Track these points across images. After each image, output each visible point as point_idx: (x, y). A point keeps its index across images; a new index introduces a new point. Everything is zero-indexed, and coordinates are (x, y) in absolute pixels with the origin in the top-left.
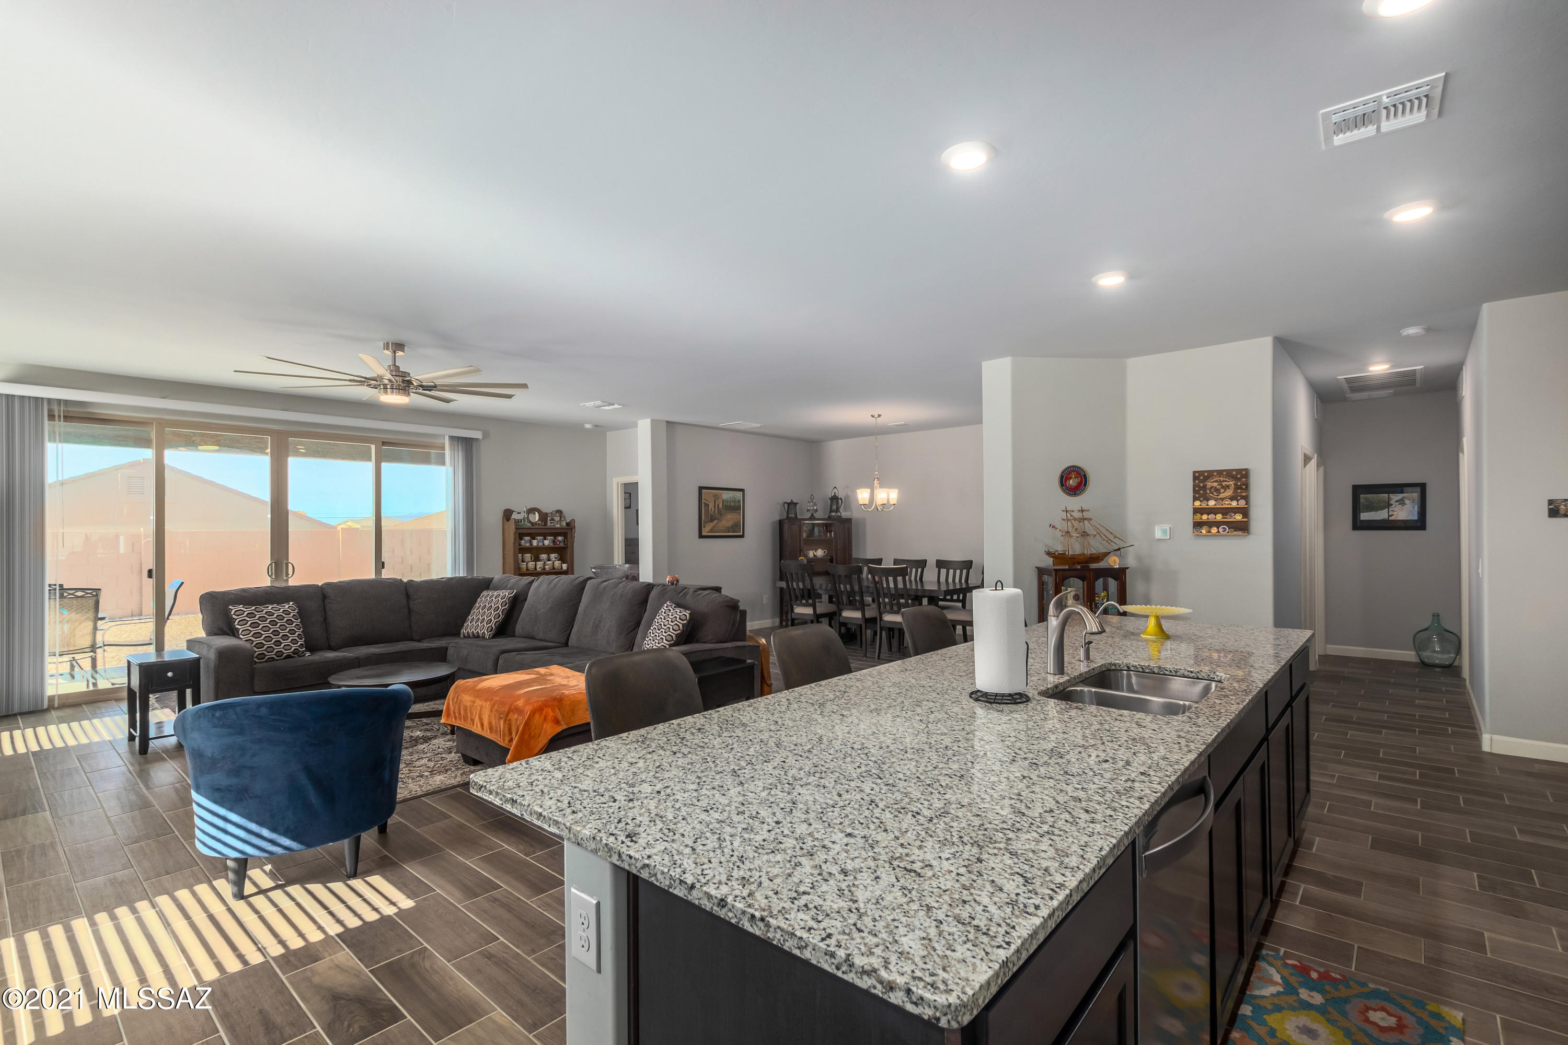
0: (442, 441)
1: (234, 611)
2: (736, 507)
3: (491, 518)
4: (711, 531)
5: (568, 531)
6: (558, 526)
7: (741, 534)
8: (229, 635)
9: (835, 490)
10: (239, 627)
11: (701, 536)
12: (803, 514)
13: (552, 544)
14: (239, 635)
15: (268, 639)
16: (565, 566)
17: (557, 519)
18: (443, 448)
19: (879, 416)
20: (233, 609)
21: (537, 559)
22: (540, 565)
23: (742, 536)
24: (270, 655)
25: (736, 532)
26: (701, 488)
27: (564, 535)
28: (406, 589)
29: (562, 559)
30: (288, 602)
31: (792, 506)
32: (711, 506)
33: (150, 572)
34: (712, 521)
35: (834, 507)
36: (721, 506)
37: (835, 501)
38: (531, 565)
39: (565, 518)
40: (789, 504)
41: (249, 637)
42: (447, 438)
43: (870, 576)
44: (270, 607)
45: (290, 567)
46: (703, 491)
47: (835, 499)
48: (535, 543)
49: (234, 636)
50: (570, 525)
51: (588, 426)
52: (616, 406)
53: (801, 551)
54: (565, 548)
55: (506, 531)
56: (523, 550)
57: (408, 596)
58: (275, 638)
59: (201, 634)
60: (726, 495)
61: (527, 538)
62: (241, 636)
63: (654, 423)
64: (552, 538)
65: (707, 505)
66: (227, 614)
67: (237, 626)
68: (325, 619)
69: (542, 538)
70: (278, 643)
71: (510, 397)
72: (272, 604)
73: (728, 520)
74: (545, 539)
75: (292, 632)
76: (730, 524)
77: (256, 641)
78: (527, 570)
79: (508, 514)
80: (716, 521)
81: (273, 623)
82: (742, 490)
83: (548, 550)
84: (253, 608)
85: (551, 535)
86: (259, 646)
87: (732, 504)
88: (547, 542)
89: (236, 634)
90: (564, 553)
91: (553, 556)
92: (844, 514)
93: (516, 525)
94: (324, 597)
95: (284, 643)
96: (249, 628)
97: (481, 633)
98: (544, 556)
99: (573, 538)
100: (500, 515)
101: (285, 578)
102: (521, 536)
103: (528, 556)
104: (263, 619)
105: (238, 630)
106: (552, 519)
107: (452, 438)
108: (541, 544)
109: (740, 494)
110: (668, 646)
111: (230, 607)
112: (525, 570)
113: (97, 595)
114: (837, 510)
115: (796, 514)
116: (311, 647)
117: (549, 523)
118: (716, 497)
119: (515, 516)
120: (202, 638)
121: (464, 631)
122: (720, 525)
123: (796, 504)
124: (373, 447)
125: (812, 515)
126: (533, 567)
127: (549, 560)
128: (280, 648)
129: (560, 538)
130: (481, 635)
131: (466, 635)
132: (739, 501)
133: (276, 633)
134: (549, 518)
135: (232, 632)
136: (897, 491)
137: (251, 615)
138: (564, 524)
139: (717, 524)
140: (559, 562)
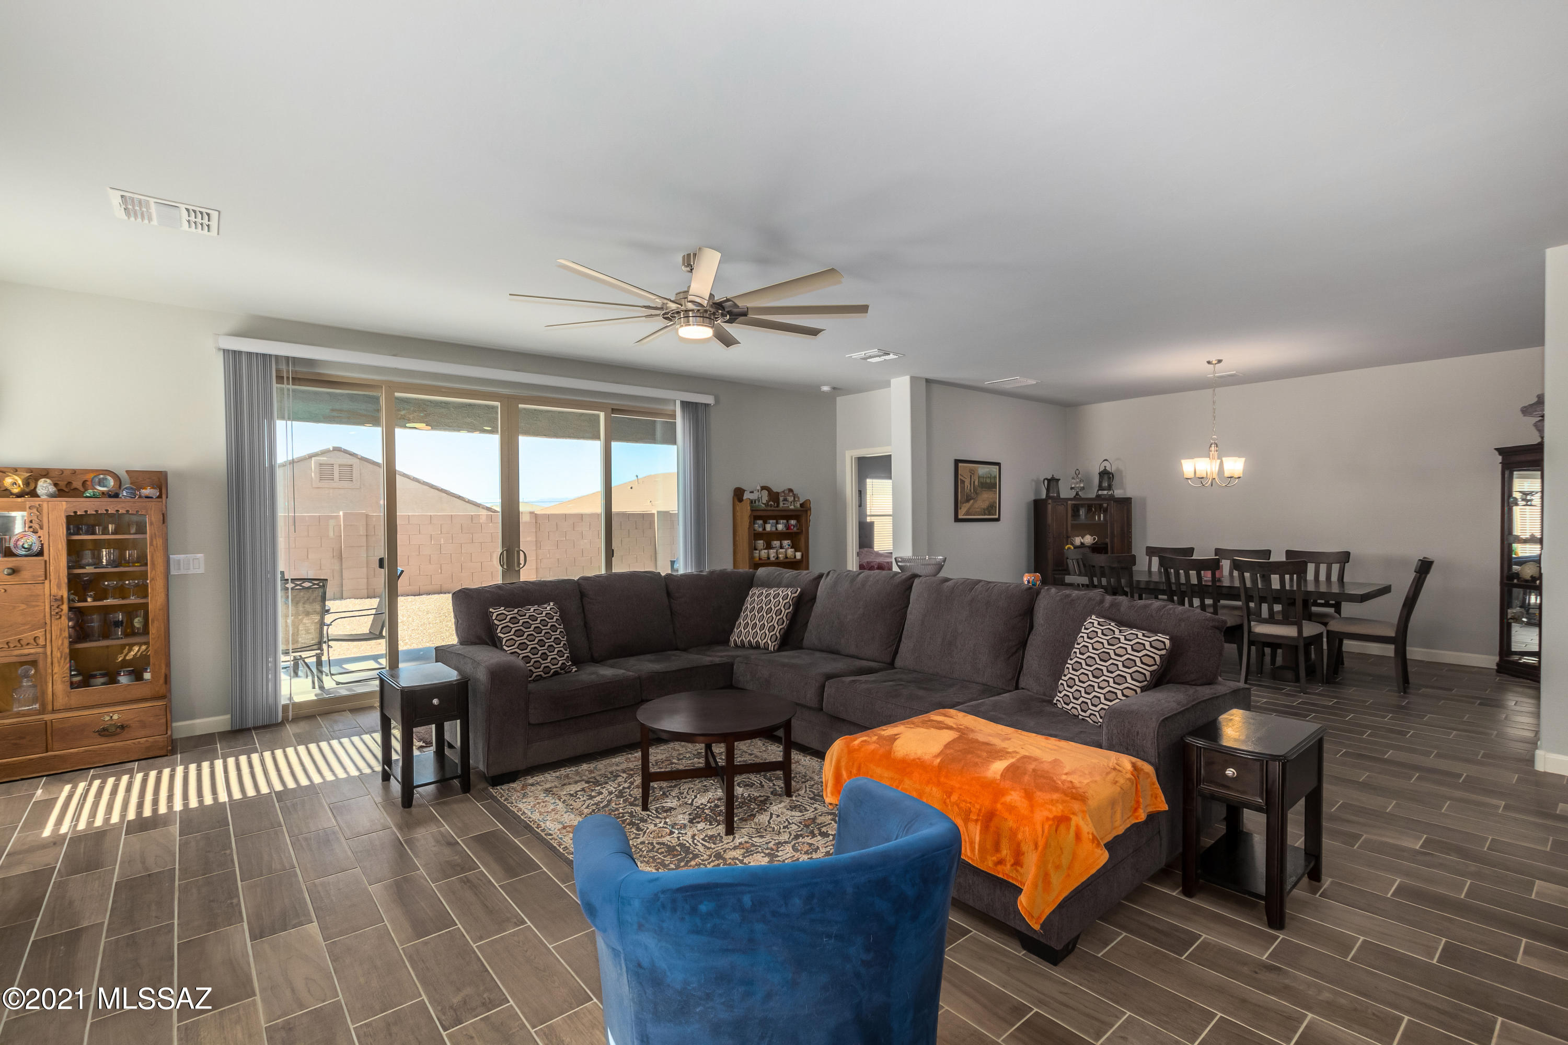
0: (671, 408)
1: (495, 614)
2: (992, 485)
3: (722, 499)
4: (967, 514)
5: (802, 513)
6: (792, 507)
7: (997, 517)
8: (487, 644)
9: (1106, 463)
10: (502, 636)
11: (957, 520)
12: (1065, 492)
13: (784, 529)
14: (502, 646)
15: (534, 651)
16: (798, 555)
17: (791, 499)
18: (673, 416)
19: (1220, 361)
20: (495, 612)
21: (769, 547)
22: (772, 553)
23: (998, 520)
24: (539, 672)
25: (991, 515)
26: (957, 462)
27: (797, 517)
28: (667, 587)
29: (796, 547)
30: (547, 602)
31: (1052, 484)
32: (967, 483)
33: (381, 562)
34: (968, 501)
35: (1105, 484)
36: (976, 483)
37: (1106, 477)
38: (764, 553)
39: (799, 498)
40: (1049, 481)
41: (514, 649)
42: (678, 404)
43: (1236, 573)
44: (532, 610)
45: (522, 554)
46: (960, 464)
47: (1106, 475)
48: (768, 527)
49: (497, 647)
50: (805, 508)
51: (825, 388)
52: (892, 356)
53: (1068, 537)
54: (797, 534)
55: (738, 514)
56: (757, 536)
57: (669, 594)
58: (542, 650)
59: (453, 640)
60: (982, 470)
61: (760, 522)
62: (505, 647)
63: (913, 379)
64: (785, 521)
65: (963, 482)
66: (487, 616)
67: (499, 635)
68: (586, 624)
69: (775, 521)
70: (544, 656)
71: (814, 332)
72: (533, 605)
73: (985, 499)
74: (777, 523)
75: (557, 641)
76: (985, 505)
77: (523, 653)
78: (760, 559)
79: (739, 494)
80: (972, 502)
81: (538, 630)
82: (998, 464)
83: (781, 536)
84: (516, 611)
85: (783, 518)
86: (527, 659)
87: (988, 481)
88: (780, 527)
89: (498, 644)
90: (798, 537)
91: (786, 543)
92: (1118, 493)
93: (751, 507)
94: (582, 595)
95: (551, 656)
96: (513, 637)
97: (762, 643)
98: (776, 543)
99: (807, 522)
100: (730, 495)
101: (517, 569)
102: (755, 518)
103: (760, 543)
104: (527, 625)
105: (500, 639)
106: (785, 500)
107: (685, 405)
108: (774, 529)
109: (995, 469)
110: (1139, 690)
111: (491, 610)
112: (758, 559)
113: (324, 586)
114: (1110, 487)
115: (1058, 493)
116: (576, 660)
117: (781, 504)
118: (972, 472)
119: (747, 496)
120: (453, 645)
121: (734, 638)
122: (976, 506)
123: (1058, 480)
124: (602, 415)
125: (1077, 494)
126: (766, 556)
127: (781, 547)
128: (547, 663)
129: (793, 522)
130: (762, 645)
131: (739, 643)
132: (995, 477)
133: (541, 643)
134: (781, 499)
135: (493, 641)
136: (1243, 460)
137: (514, 620)
138: (798, 505)
139: (972, 505)
140: (793, 550)
